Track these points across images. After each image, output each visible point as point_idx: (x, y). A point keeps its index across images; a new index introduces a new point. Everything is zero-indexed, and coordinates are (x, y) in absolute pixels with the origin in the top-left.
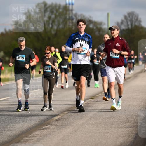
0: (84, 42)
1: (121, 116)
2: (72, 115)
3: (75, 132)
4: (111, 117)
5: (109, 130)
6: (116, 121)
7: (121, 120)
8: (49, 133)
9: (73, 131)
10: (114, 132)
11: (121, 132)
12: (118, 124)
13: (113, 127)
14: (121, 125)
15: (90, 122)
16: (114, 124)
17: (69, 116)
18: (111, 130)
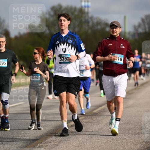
0: (66, 45)
1: (138, 122)
2: (88, 121)
3: (91, 138)
4: (128, 123)
5: (126, 136)
6: (134, 126)
7: (138, 126)
8: (64, 139)
9: (88, 137)
10: (131, 138)
11: (138, 138)
12: (136, 130)
13: (130, 133)
14: (138, 131)
15: (107, 128)
16: (131, 130)
17: (85, 122)
18: (127, 136)
